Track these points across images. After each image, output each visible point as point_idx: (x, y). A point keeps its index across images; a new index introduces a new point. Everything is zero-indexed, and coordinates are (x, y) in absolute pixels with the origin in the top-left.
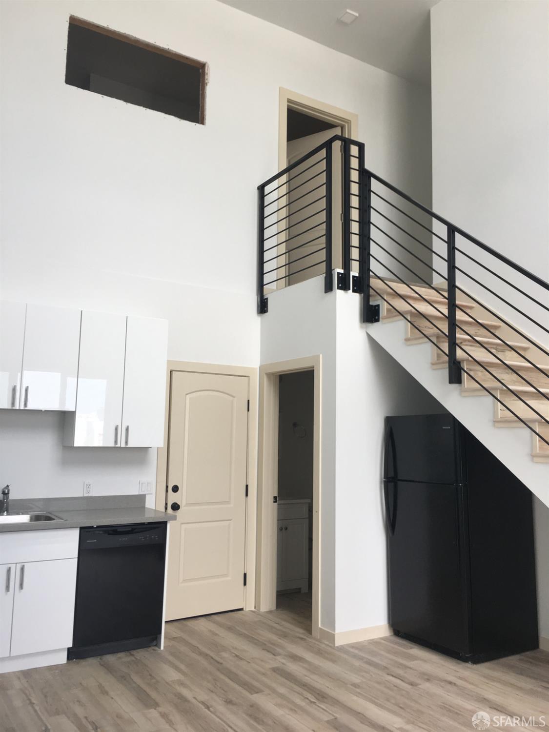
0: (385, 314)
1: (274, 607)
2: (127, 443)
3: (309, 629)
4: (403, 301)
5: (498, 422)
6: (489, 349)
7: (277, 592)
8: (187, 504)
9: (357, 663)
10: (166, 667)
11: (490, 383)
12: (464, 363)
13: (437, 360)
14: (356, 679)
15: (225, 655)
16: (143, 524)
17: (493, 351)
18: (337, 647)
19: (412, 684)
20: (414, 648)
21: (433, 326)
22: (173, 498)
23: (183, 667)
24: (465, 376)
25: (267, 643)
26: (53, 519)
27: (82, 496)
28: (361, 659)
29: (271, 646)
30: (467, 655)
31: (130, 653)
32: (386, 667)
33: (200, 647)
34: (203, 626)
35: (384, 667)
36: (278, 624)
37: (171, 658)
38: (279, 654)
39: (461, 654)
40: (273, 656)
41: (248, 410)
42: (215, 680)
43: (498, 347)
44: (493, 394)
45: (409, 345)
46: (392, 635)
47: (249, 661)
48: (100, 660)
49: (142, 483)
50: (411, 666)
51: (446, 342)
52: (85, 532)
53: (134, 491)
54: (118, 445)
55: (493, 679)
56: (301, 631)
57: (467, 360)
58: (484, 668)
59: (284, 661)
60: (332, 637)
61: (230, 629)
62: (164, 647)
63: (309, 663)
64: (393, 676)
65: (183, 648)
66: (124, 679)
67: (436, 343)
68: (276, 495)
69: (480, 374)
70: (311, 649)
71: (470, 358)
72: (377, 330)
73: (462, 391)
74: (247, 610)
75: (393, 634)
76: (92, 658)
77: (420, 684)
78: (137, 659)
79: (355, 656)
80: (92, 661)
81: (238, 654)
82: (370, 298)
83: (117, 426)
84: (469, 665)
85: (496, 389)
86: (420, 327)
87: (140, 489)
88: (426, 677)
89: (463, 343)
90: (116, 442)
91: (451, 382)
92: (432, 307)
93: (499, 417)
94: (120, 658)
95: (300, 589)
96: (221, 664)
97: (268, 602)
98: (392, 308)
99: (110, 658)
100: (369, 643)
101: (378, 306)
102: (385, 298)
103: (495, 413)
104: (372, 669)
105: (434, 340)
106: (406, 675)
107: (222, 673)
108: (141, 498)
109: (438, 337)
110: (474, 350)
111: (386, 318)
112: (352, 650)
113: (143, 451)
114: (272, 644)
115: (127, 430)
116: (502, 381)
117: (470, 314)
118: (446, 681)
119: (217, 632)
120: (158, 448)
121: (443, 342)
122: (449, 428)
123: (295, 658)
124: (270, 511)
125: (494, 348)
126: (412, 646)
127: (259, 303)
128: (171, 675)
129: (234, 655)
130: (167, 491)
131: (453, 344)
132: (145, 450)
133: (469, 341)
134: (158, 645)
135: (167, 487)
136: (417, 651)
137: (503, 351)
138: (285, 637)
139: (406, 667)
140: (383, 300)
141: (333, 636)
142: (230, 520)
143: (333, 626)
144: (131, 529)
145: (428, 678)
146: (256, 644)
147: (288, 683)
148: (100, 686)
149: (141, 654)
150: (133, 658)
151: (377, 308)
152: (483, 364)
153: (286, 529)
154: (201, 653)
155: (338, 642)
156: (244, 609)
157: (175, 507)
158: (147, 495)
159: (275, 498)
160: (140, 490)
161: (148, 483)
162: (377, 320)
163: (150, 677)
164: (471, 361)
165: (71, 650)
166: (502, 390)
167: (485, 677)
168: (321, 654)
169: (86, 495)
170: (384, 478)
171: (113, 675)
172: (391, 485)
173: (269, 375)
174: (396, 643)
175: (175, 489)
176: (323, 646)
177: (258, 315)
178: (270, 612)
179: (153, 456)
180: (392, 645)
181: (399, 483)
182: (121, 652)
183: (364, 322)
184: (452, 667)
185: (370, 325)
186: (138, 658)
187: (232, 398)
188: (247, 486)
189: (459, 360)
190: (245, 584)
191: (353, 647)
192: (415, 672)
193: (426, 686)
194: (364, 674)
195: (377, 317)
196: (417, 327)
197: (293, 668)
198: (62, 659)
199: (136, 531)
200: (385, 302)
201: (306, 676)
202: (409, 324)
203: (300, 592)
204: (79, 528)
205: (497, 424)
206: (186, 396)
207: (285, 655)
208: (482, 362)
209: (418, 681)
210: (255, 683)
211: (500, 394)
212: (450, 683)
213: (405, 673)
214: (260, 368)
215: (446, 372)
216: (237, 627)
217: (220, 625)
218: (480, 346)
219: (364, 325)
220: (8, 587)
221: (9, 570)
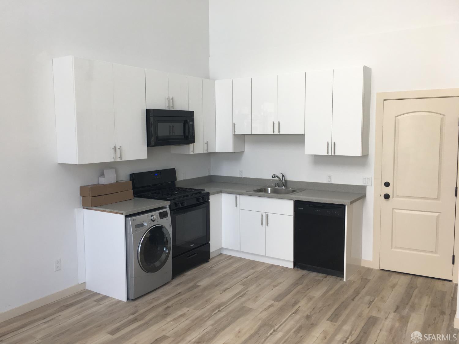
2: (334, 153)
49: (364, 179)
53: (358, 182)
54: (331, 154)
83: (328, 142)
87: (363, 182)
90: (328, 152)
115: (334, 144)
130: (381, 185)
135: (381, 182)
142: (440, 212)
156: (453, 281)
157: (386, 197)
158: (367, 187)
161: (368, 179)
169: (328, 182)
175: (387, 184)
179: (371, 161)
187: (441, 116)
188: (456, 188)
190: (453, 263)
204: (294, 200)
220: (262, 224)
221: (262, 216)
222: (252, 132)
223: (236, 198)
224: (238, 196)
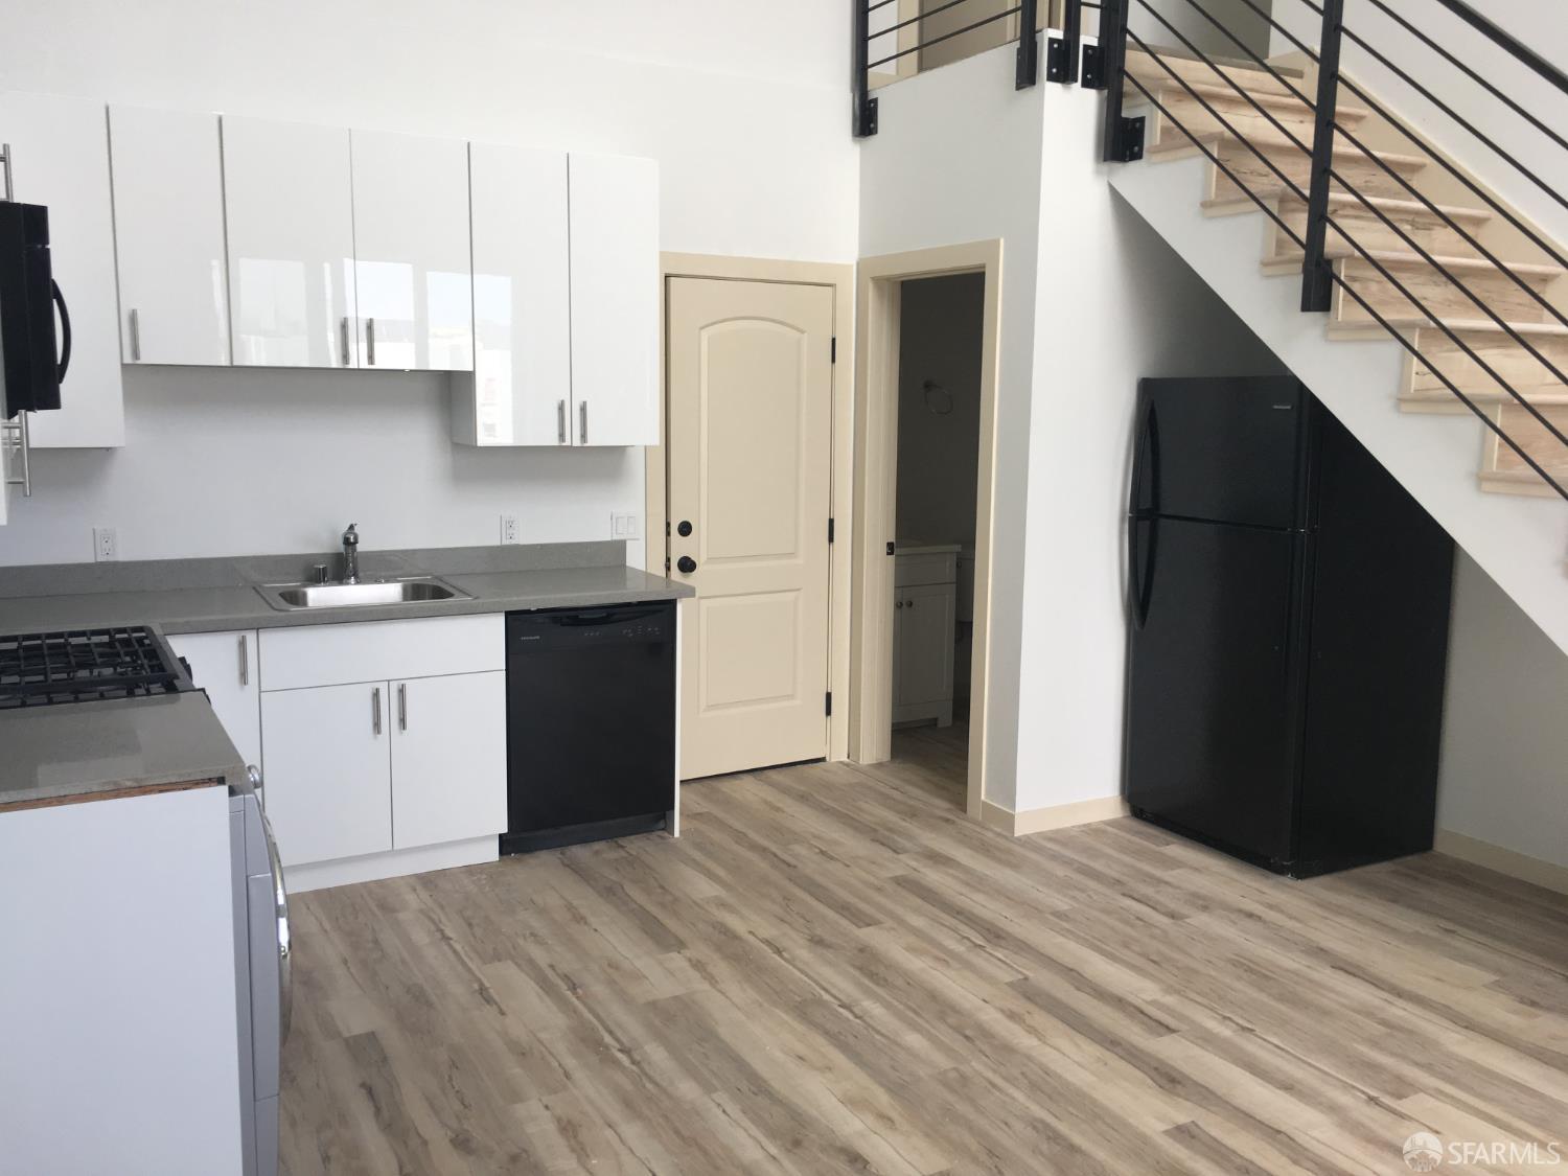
0: (1158, 141)
1: (886, 756)
2: (584, 436)
3: (960, 801)
4: (1201, 107)
5: (1407, 401)
6: (1397, 224)
7: (893, 725)
8: (710, 560)
9: (1061, 871)
10: (688, 872)
11: (1399, 313)
12: (1341, 262)
13: (1277, 255)
14: (1062, 903)
15: (799, 849)
16: (629, 605)
17: (1406, 228)
18: (1019, 839)
19: (1172, 916)
20: (1173, 843)
21: (1271, 171)
22: (681, 547)
23: (721, 872)
24: (1340, 293)
25: (878, 828)
26: (451, 595)
27: (499, 544)
28: (1068, 862)
29: (887, 833)
30: (1285, 863)
31: (616, 842)
32: (1118, 881)
33: (752, 834)
34: (748, 790)
35: (1114, 879)
36: (897, 789)
37: (697, 855)
38: (905, 851)
39: (1272, 861)
40: (895, 856)
41: (833, 360)
42: (785, 898)
43: (1417, 219)
44: (1404, 337)
45: (1211, 218)
46: (1124, 817)
47: (848, 863)
48: (560, 856)
49: (617, 519)
50: (1167, 878)
51: (1303, 211)
52: (516, 622)
53: (602, 534)
54: (567, 443)
55: (1338, 910)
56: (945, 805)
57: (1350, 257)
58: (1316, 886)
59: (914, 864)
60: (1009, 820)
61: (803, 798)
62: (681, 832)
63: (967, 870)
64: (1134, 898)
65: (717, 836)
66: (610, 892)
67: (1276, 214)
68: (892, 539)
69: (1374, 287)
70: (965, 840)
71: (1357, 253)
72: (1137, 181)
73: (1328, 329)
74: (833, 760)
75: (1129, 814)
76: (544, 852)
77: (1188, 917)
78: (631, 855)
79: (1054, 857)
80: (545, 856)
81: (824, 849)
82: (1124, 100)
83: (563, 402)
84: (1288, 880)
85: (1411, 326)
86: (1238, 172)
87: (614, 528)
88: (1201, 902)
89: (1340, 212)
90: (562, 436)
91: (1307, 306)
92: (1266, 120)
93: (1412, 391)
94: (597, 853)
95: (936, 719)
96: (795, 867)
97: (874, 746)
98: (1173, 125)
99: (580, 852)
100: (1082, 831)
101: (1142, 120)
102: (1160, 102)
103: (1403, 379)
104: (1092, 884)
105: (1274, 207)
106: (1159, 897)
107: (800, 887)
108: (619, 548)
109: (1283, 200)
110: (1363, 228)
111: (1159, 152)
112: (1049, 845)
113: (617, 453)
114: (890, 830)
115: (583, 409)
116: (1423, 303)
117: (1353, 135)
118: (1240, 911)
119: (780, 805)
120: (646, 447)
121: (1294, 211)
122: (1289, 407)
123: (936, 858)
124: (879, 572)
125: (1407, 222)
126: (1170, 839)
127: (858, 112)
128: (703, 888)
129: (817, 850)
130: (668, 533)
131: (1319, 217)
132: (619, 451)
133: (1352, 206)
134: (669, 828)
135: (668, 525)
136: (1178, 850)
137: (1427, 228)
138: (915, 815)
139: (1160, 881)
140: (1154, 107)
141: (1013, 816)
142: (798, 590)
143: (1010, 797)
144: (604, 615)
145: (1205, 904)
146: (856, 829)
147: (928, 907)
148: (570, 907)
149: (635, 845)
150: (623, 854)
151: (1138, 125)
152: (1383, 265)
153: (910, 604)
154: (754, 847)
155: (1021, 829)
156: (827, 759)
157: (687, 565)
158: (628, 542)
159: (890, 546)
160: (614, 532)
161: (629, 517)
162: (1138, 156)
163: (659, 891)
164: (1357, 259)
165: (504, 838)
166: (1425, 330)
167: (1320, 905)
168: (988, 851)
169: (506, 542)
170: (1131, 512)
171: (589, 884)
172: (1145, 525)
173: (878, 281)
174: (1137, 833)
175: (685, 529)
176: (990, 835)
177: (854, 140)
178: (879, 765)
179: (636, 463)
180: (1128, 836)
181: (1163, 522)
182: (599, 840)
183: (1105, 160)
184: (1254, 884)
185: (1117, 166)
186: (635, 853)
187: (798, 334)
188: (831, 522)
189: (1330, 257)
190: (828, 712)
191: (1051, 839)
192: (1178, 891)
193: (1200, 919)
194: (1076, 893)
195: (1136, 149)
196: (1232, 172)
197: (933, 877)
198: (491, 853)
199: (616, 617)
200: (1160, 112)
201: (962, 894)
202: (1215, 166)
203: (936, 725)
204: (504, 614)
205: (1405, 407)
206: (700, 333)
207: (917, 853)
208: (1380, 260)
209: (1185, 910)
210: (863, 906)
211: (1421, 336)
212: (1250, 915)
213: (1158, 892)
214: (858, 264)
215: (1297, 283)
216: (815, 795)
217: (785, 790)
218: (1375, 216)
219: (1106, 166)
220: (377, 726)
221: (376, 694)
222: (235, 358)
223: (242, 644)
224: (251, 637)
